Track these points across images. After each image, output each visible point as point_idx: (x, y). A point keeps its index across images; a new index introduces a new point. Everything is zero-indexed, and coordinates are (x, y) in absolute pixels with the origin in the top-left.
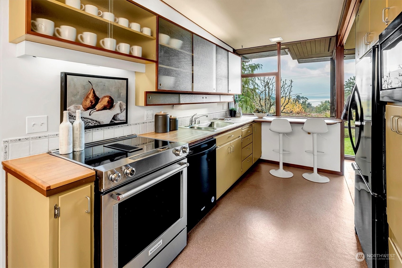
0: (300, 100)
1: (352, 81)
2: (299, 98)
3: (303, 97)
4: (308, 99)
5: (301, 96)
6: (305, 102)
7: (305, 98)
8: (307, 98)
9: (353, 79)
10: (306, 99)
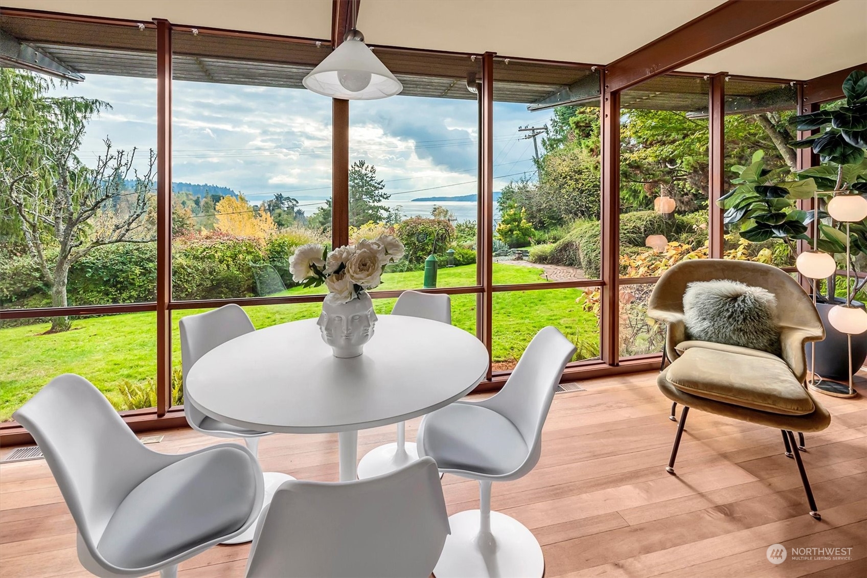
0: (283, 203)
1: (357, 169)
2: (281, 201)
3: (289, 198)
4: (297, 202)
5: (285, 195)
6: (293, 208)
7: (293, 199)
8: (295, 200)
9: (359, 165)
10: (295, 203)
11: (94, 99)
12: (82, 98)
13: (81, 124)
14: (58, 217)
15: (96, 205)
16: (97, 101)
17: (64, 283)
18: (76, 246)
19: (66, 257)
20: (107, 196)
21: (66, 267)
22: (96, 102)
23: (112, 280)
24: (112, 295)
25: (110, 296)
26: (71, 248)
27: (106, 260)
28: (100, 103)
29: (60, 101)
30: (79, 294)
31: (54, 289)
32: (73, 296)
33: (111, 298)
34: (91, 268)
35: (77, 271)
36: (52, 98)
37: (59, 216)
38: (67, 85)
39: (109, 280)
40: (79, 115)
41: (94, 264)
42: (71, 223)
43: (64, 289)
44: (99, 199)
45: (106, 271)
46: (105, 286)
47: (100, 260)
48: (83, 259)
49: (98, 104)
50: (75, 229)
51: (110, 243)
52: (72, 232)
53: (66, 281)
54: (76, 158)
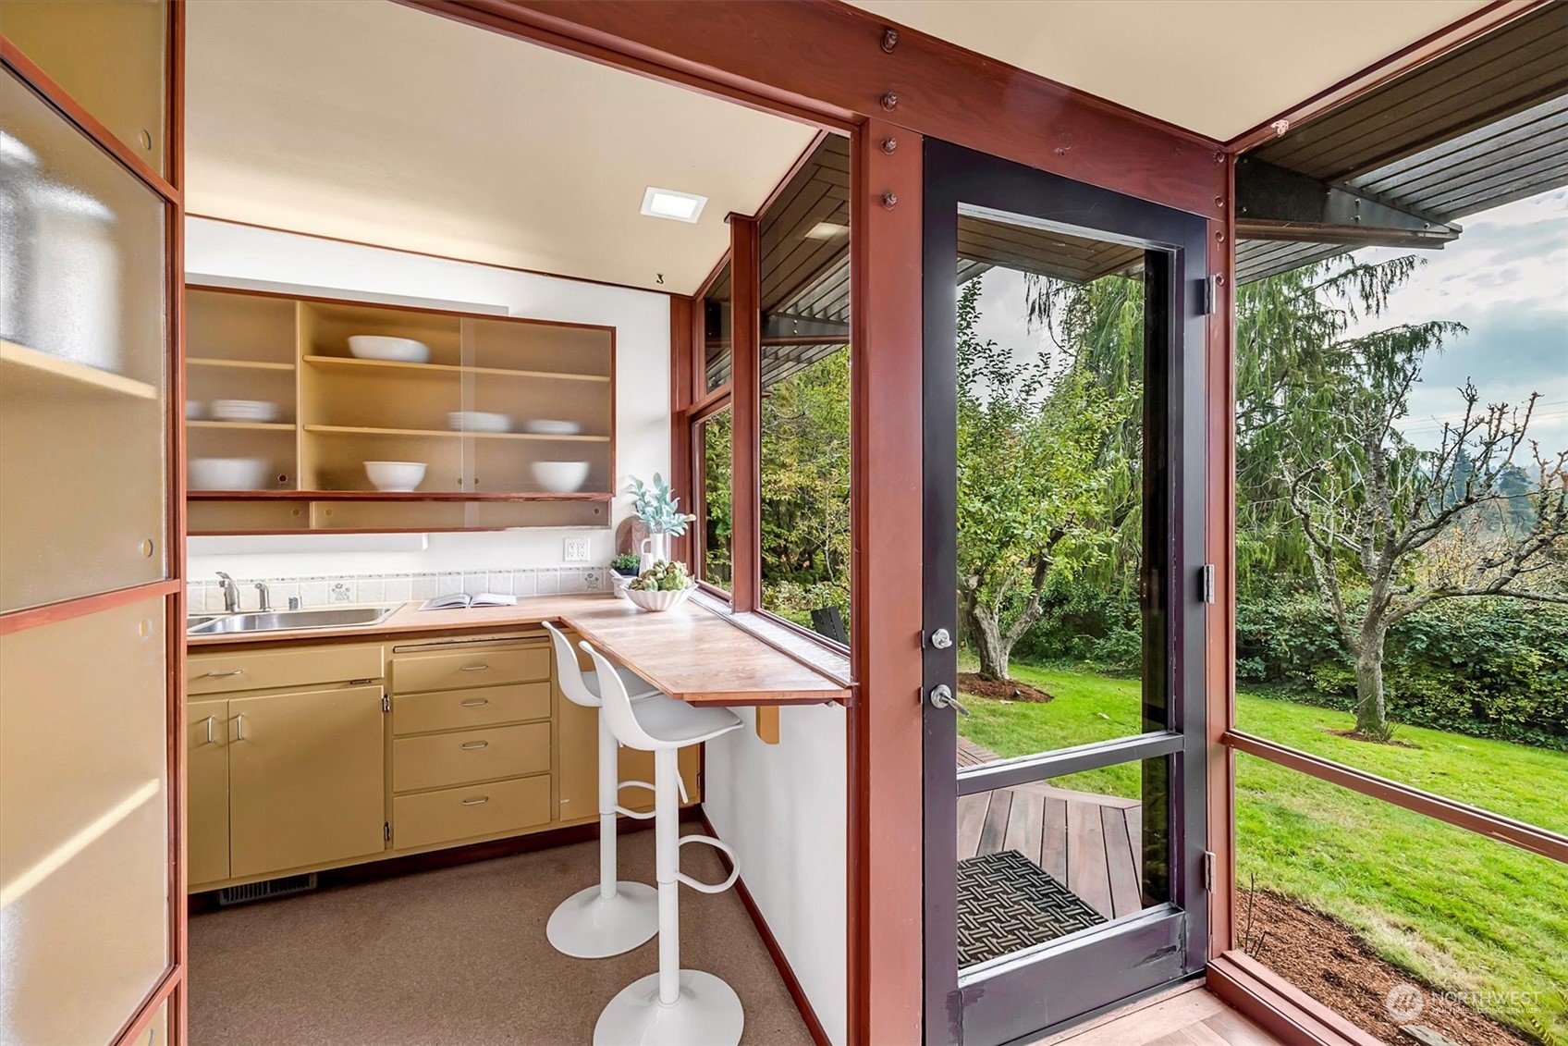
11: (1429, 321)
12: (1404, 326)
13: (1401, 375)
14: (1366, 539)
15: (1442, 519)
16: (1434, 324)
17: (1377, 654)
18: (1401, 593)
19: (1380, 610)
20: (1469, 501)
21: (1382, 628)
22: (1433, 326)
23: (1471, 665)
24: (1471, 694)
25: (1467, 696)
26: (1392, 594)
27: (1458, 623)
28: (1440, 327)
29: (1366, 341)
30: (1402, 677)
31: (1361, 662)
32: (1390, 678)
33: (1469, 701)
34: (1426, 634)
35: (1401, 635)
36: (1352, 341)
37: (1368, 536)
38: (1377, 312)
39: (1465, 664)
40: (1399, 358)
41: (1431, 627)
42: (1392, 551)
43: (1378, 666)
44: (1448, 506)
45: (1456, 644)
46: (1455, 673)
47: (1444, 621)
48: (1411, 618)
49: (1436, 329)
50: (1397, 561)
51: (1471, 593)
52: (1393, 567)
53: (1381, 652)
54: (1394, 433)
